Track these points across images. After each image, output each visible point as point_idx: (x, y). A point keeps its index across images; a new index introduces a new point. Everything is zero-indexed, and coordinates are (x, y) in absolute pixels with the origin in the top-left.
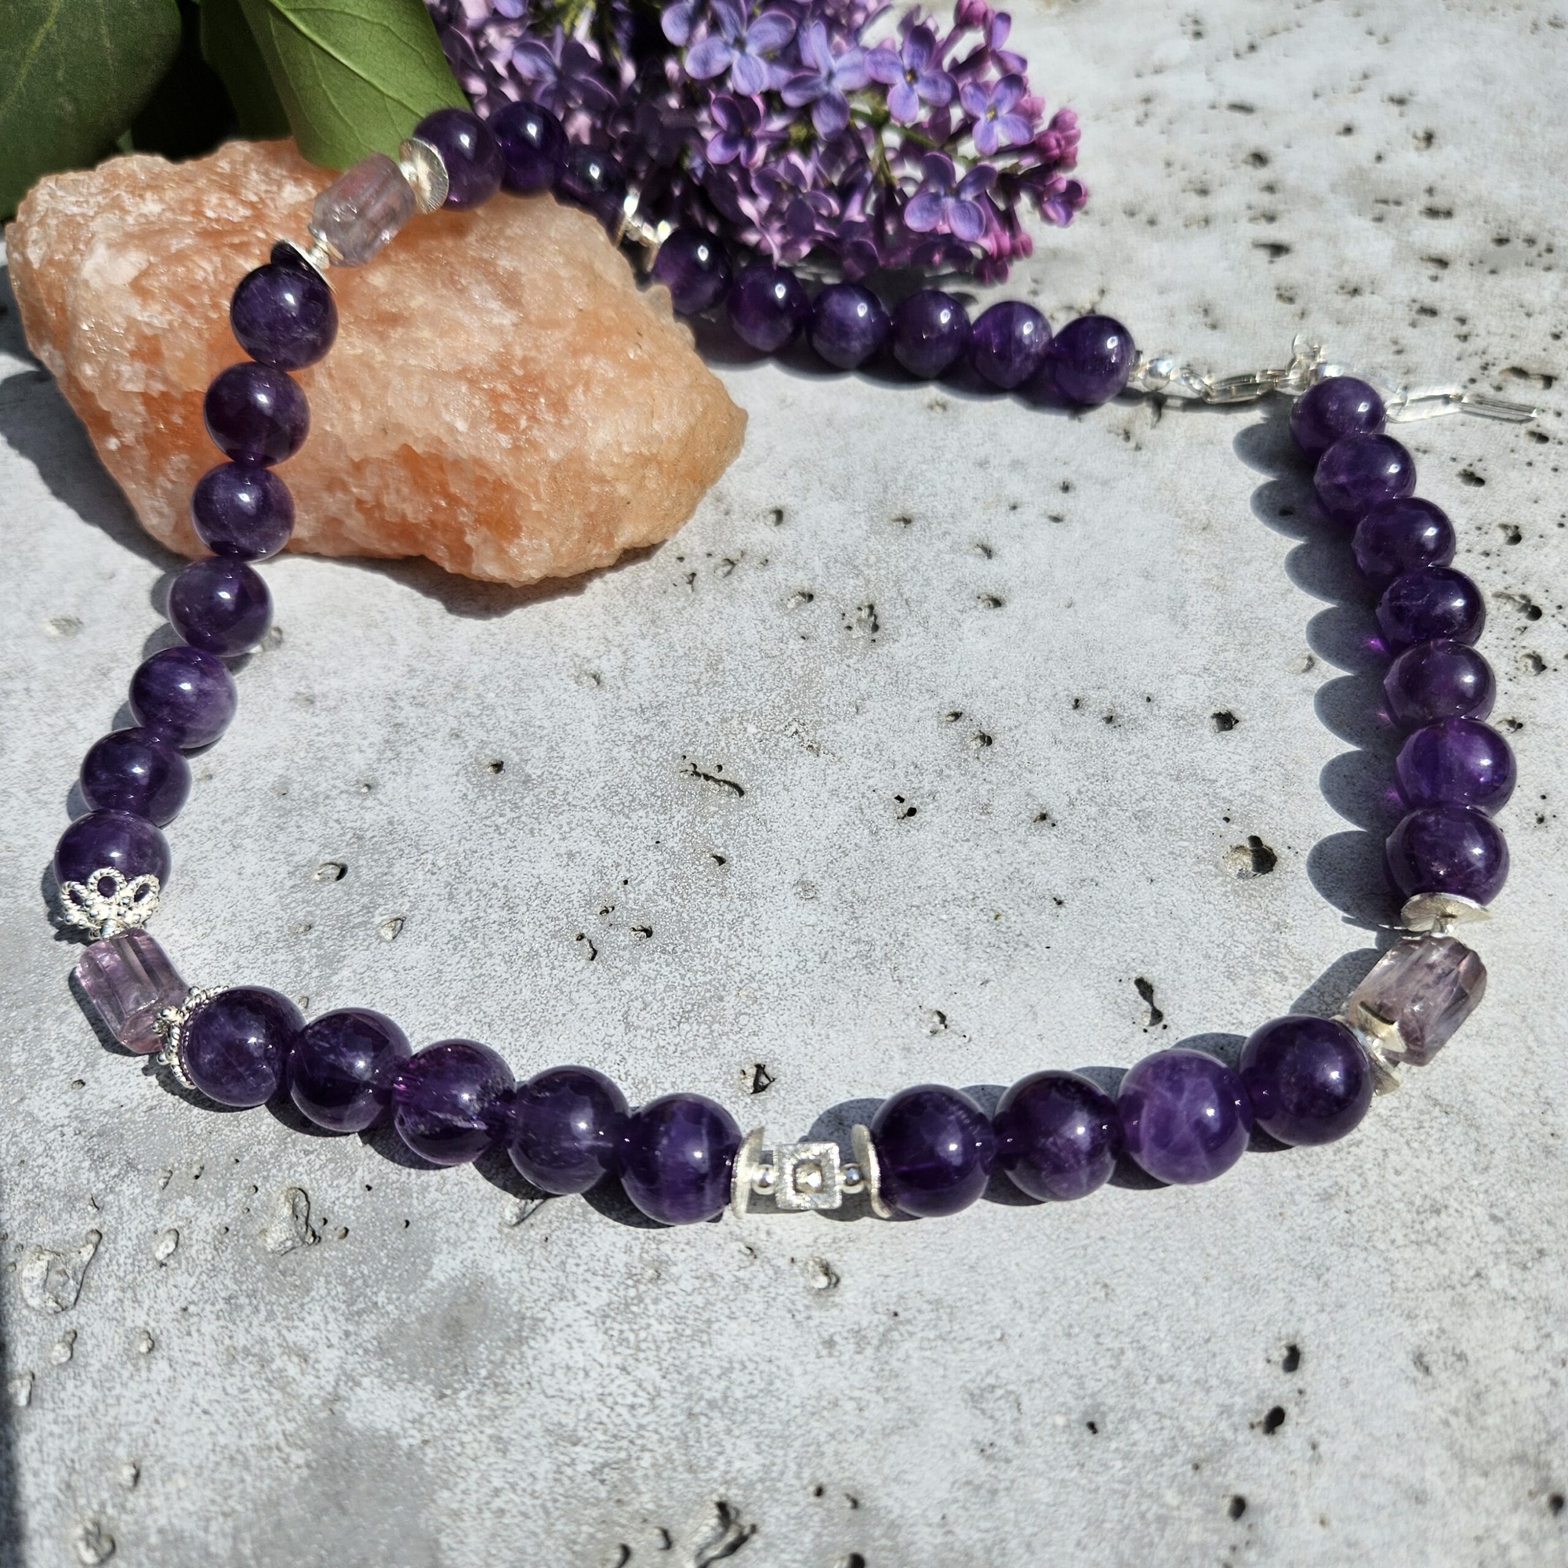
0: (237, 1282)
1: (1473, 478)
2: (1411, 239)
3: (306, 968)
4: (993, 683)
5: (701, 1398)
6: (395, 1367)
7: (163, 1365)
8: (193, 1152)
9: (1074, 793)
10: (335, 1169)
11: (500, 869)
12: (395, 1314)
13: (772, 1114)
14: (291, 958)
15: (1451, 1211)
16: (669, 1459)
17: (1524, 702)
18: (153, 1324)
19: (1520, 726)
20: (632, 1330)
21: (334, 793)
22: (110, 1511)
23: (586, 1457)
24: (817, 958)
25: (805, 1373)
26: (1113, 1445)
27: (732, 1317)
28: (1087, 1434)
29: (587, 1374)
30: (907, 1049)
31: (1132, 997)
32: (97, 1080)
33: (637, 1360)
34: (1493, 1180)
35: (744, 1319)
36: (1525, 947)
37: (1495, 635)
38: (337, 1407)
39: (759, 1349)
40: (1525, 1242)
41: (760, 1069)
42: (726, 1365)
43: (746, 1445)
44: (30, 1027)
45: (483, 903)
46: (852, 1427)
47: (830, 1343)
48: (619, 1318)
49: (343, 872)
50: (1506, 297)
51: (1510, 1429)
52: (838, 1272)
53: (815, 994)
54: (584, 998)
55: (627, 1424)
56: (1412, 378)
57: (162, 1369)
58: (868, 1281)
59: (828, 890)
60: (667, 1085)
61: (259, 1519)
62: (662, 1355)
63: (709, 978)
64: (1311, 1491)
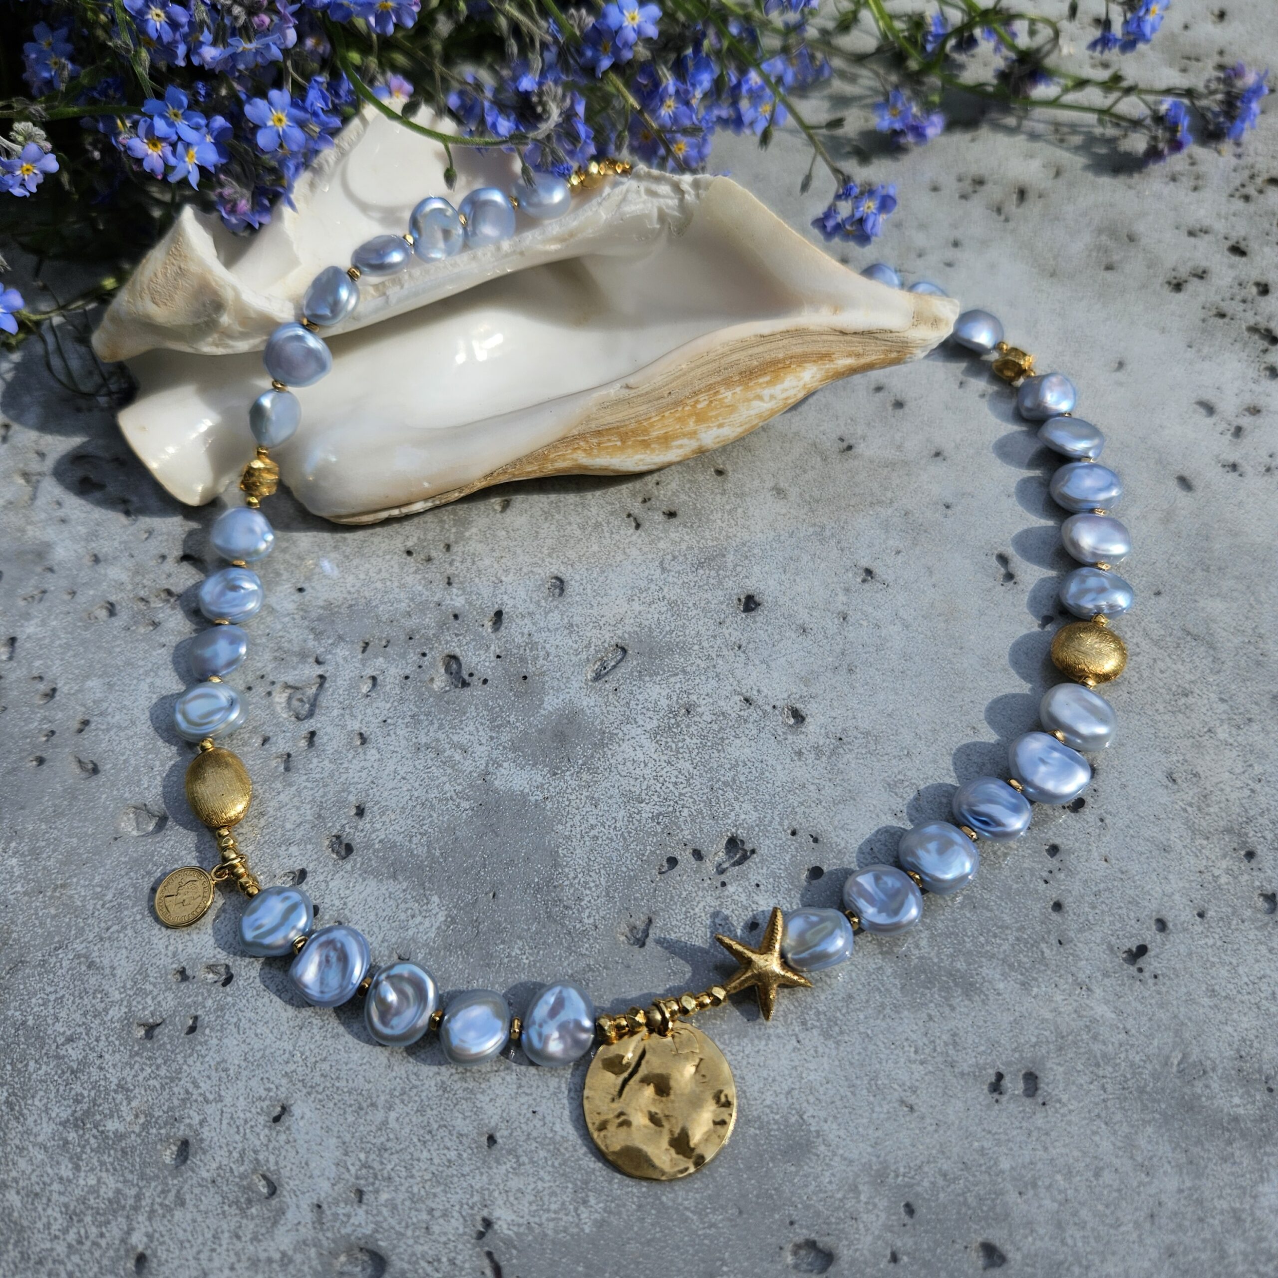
0: (417, 707)
1: (1237, 250)
3: (447, 526)
4: (905, 370)
5: (719, 780)
6: (524, 757)
7: (374, 751)
8: (382, 632)
9: (958, 441)
10: (474, 646)
12: (522, 727)
13: (759, 624)
14: (436, 519)
15: (1195, 695)
16: (700, 812)
17: (1262, 398)
18: (365, 729)
19: (1259, 411)
20: (673, 742)
22: (347, 829)
23: (648, 810)
24: (787, 534)
25: (784, 769)
27: (737, 737)
29: (646, 765)
30: (847, 590)
31: (994, 565)
32: (313, 588)
33: (677, 758)
34: (1222, 679)
35: (744, 738)
37: (1246, 354)
38: (488, 778)
39: (754, 755)
40: (1240, 714)
41: (750, 598)
42: (733, 762)
43: (747, 806)
46: (814, 799)
47: (800, 753)
48: (665, 735)
51: (1224, 815)
52: (803, 714)
53: (787, 556)
54: (634, 552)
55: (674, 793)
56: (1200, 182)
57: (372, 754)
58: (822, 720)
59: (793, 493)
60: (690, 605)
61: (443, 837)
62: (693, 756)
63: (715, 543)
64: (1100, 843)
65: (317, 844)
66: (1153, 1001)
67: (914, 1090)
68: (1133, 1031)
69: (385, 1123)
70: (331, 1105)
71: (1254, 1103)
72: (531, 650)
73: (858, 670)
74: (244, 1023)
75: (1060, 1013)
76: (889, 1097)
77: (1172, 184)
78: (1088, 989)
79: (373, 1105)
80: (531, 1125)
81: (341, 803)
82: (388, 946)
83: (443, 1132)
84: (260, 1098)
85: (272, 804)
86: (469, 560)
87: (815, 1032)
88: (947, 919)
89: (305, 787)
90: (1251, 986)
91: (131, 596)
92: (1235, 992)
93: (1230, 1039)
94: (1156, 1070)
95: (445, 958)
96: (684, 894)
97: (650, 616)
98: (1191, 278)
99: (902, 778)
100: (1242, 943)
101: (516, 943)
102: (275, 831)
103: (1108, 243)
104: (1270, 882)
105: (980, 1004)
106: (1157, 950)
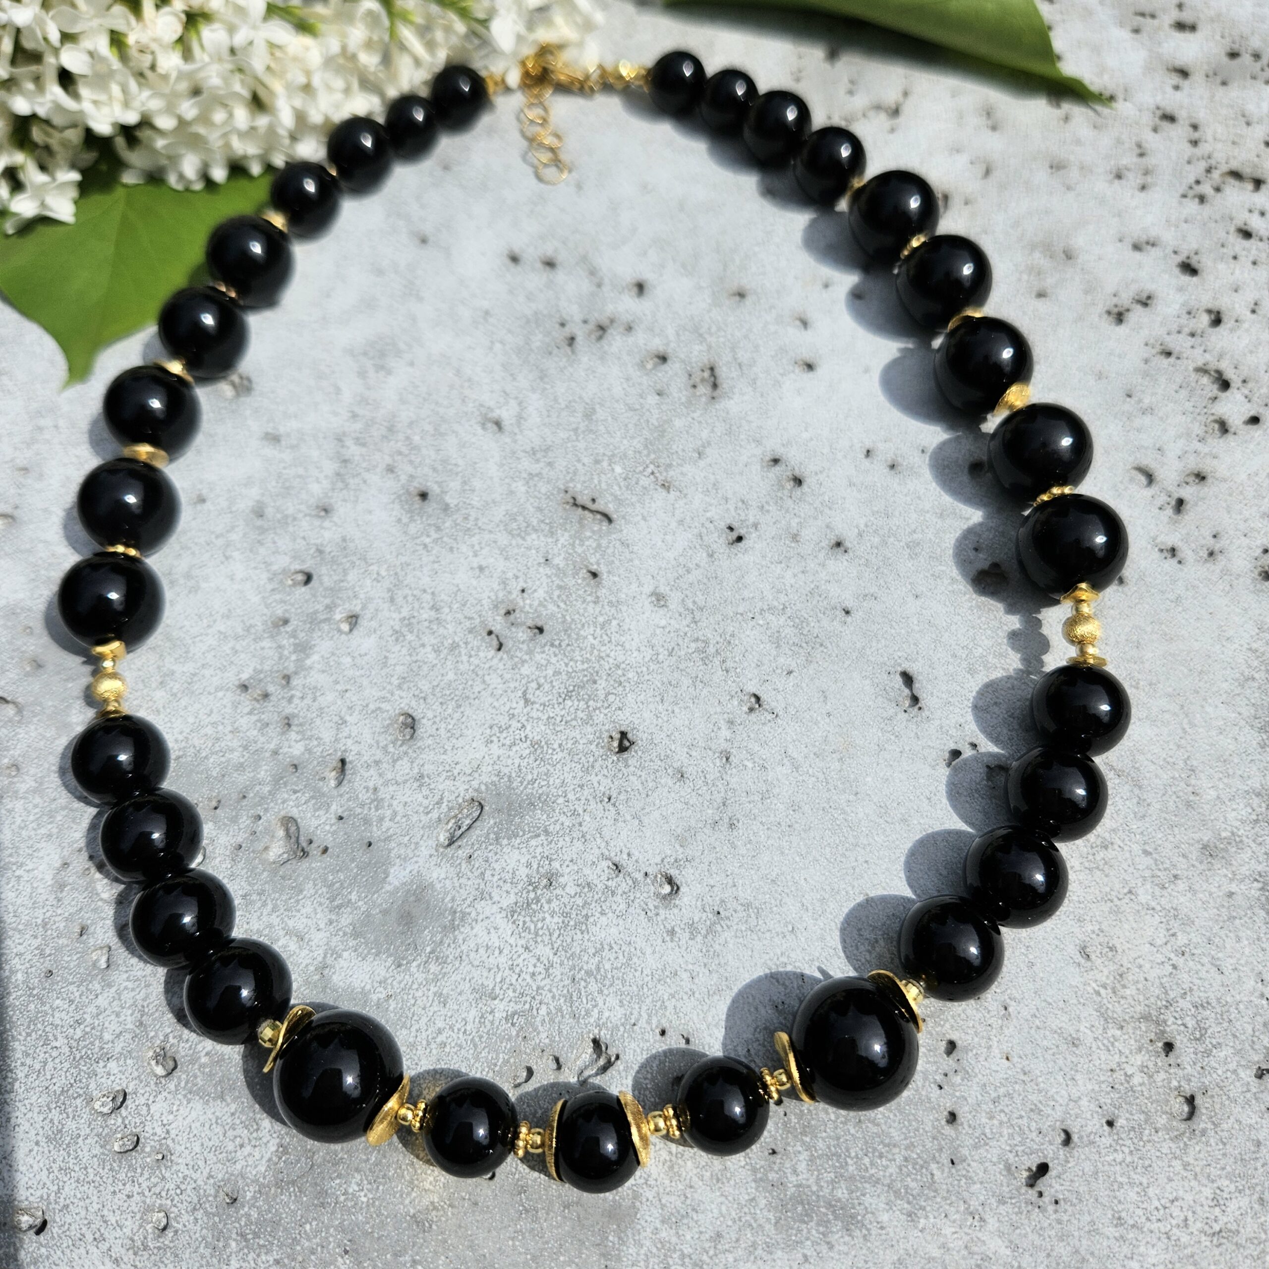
0: (250, 884)
1: (1189, 268)
2: (1160, 50)
3: (286, 652)
4: (805, 435)
5: (581, 969)
6: (366, 944)
8: (212, 790)
9: (862, 526)
10: (314, 805)
11: (428, 579)
12: (364, 908)
13: (632, 769)
14: (274, 645)
15: (1116, 847)
16: (560, 1010)
17: (1208, 460)
19: (1203, 478)
20: (532, 921)
21: (300, 515)
22: (171, 1040)
23: (502, 1008)
24: (666, 653)
25: (654, 952)
27: (603, 913)
29: (500, 952)
30: (731, 722)
31: (897, 686)
33: (536, 942)
34: (1147, 825)
35: (610, 915)
36: (1189, 653)
37: (1191, 404)
38: (326, 972)
39: (622, 936)
40: (1165, 869)
41: (623, 735)
42: (599, 946)
43: (613, 1001)
45: (416, 605)
46: (687, 990)
47: (672, 932)
48: (523, 913)
49: (308, 578)
50: (1232, 107)
51: (1141, 998)
52: (678, 883)
53: (665, 680)
54: (494, 680)
55: (531, 986)
56: (1149, 179)
58: (699, 889)
59: (675, 599)
60: (556, 746)
62: (554, 939)
63: (586, 665)
64: (1001, 1038)
65: (137, 1059)
66: (1053, 1233)
73: (740, 825)
75: (948, 1250)
77: (1116, 181)
78: (981, 1219)
82: (215, 1183)
85: (89, 1010)
86: (310, 696)
88: (830, 1137)
89: (126, 988)
90: (1162, 1212)
92: (1143, 1219)
95: (275, 1196)
96: (540, 1112)
98: (1134, 306)
99: (785, 960)
100: (1154, 1158)
101: (353, 1177)
102: (92, 1043)
103: (1042, 262)
104: (1190, 1080)
105: (861, 1240)
106: (1060, 1168)
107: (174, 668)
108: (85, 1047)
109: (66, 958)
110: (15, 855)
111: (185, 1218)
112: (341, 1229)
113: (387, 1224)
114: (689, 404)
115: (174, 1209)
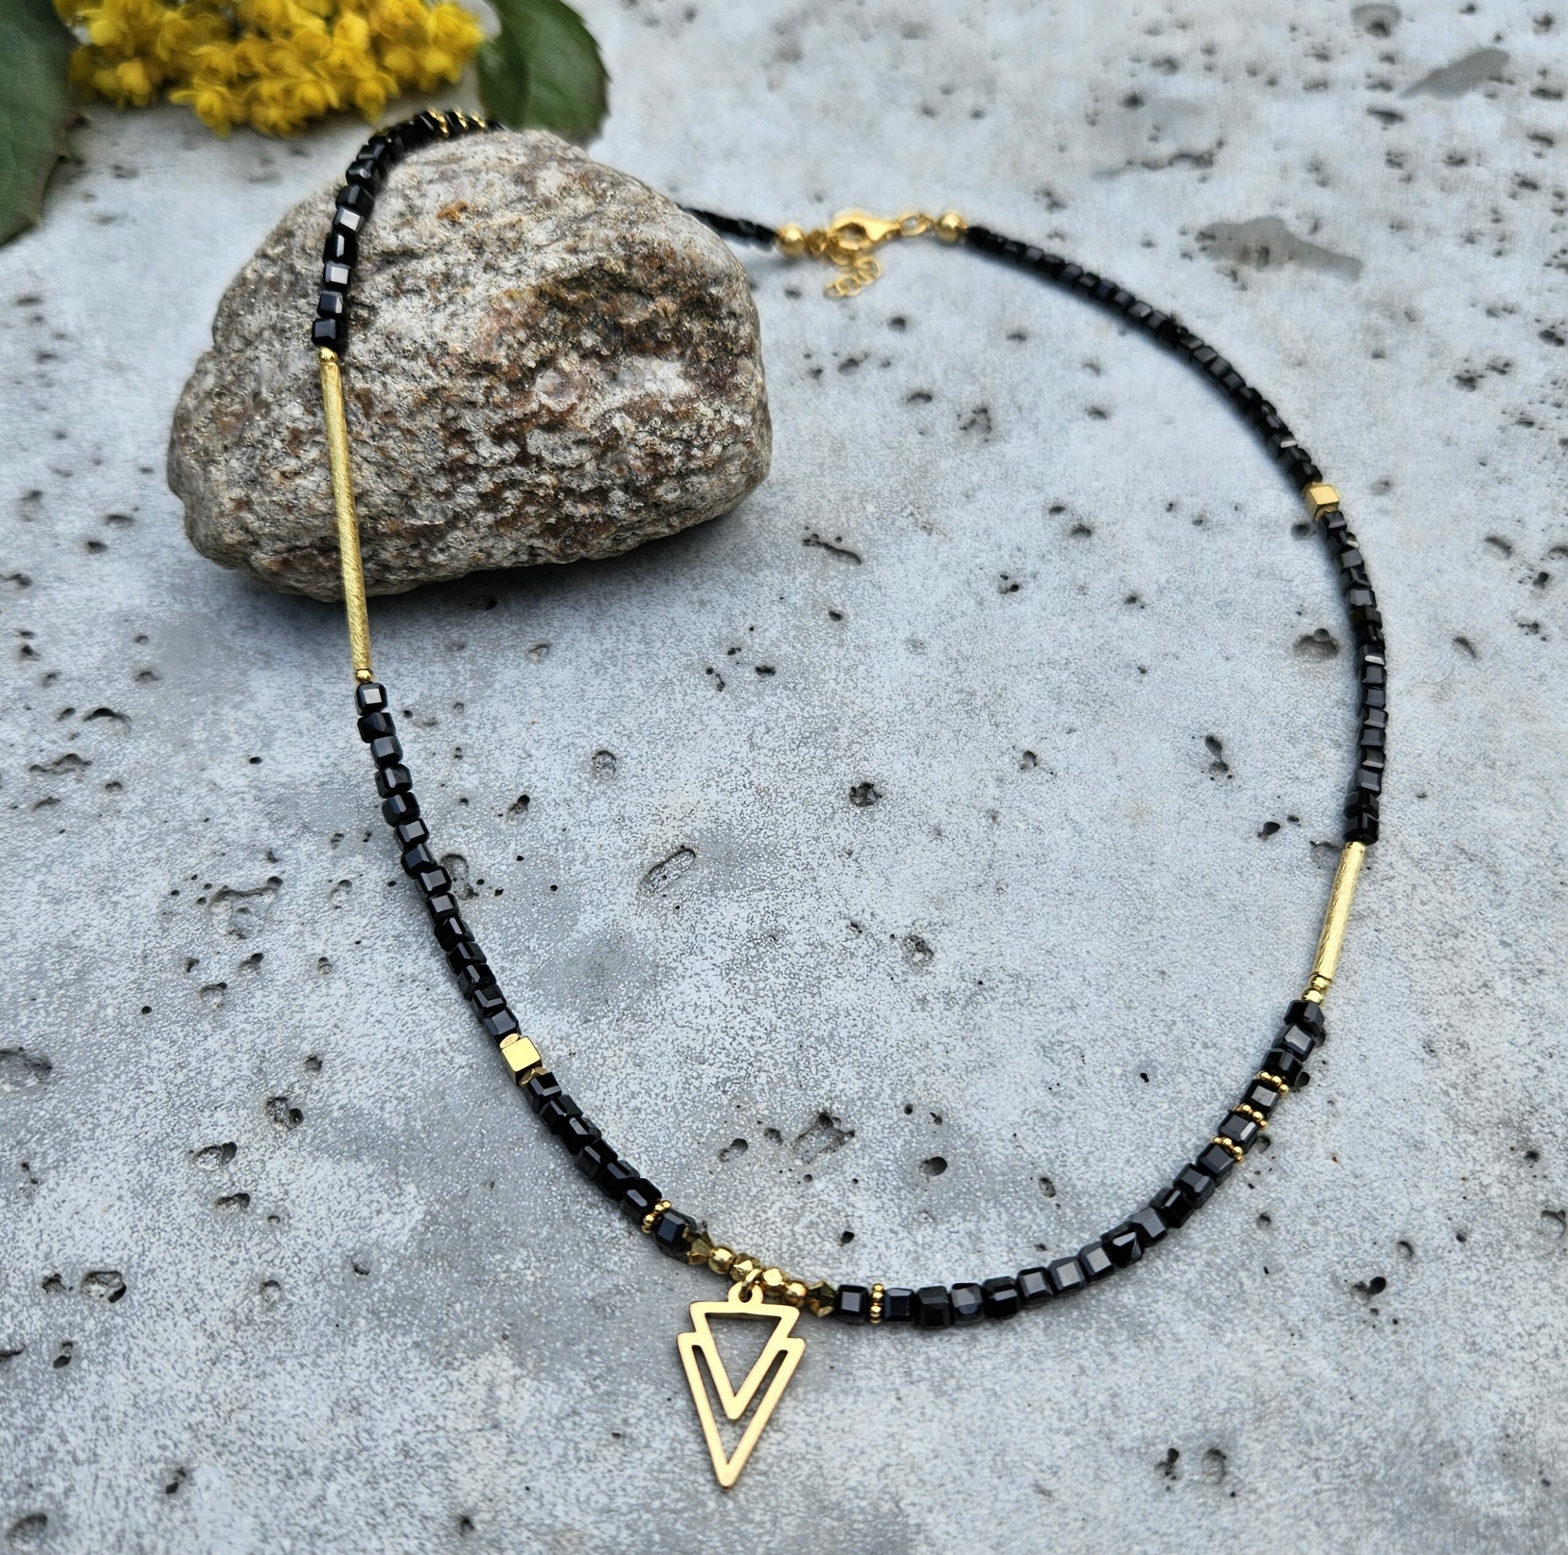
0: (404, 924)
1: (1553, 337)
2: (1520, 117)
3: (461, 679)
4: (1096, 485)
5: (811, 1034)
6: (544, 996)
7: (340, 984)
8: (362, 820)
9: (1163, 582)
10: (488, 842)
11: (635, 610)
12: (545, 956)
13: (878, 823)
14: (445, 670)
15: (1467, 935)
16: (782, 1078)
18: (331, 952)
20: (752, 981)
22: (297, 1090)
23: (711, 1074)
24: (923, 703)
25: (901, 1021)
26: (1162, 1091)
27: (839, 976)
28: (1140, 1082)
29: (712, 1012)
30: (1000, 780)
31: (1202, 752)
32: (273, 758)
33: (756, 1003)
34: (1505, 914)
35: (848, 978)
36: (1555, 734)
39: (861, 1001)
40: (1528, 963)
41: (868, 787)
42: (832, 1011)
43: (848, 1072)
44: (209, 712)
45: (620, 637)
46: (940, 1064)
48: (741, 971)
49: (492, 603)
51: (1500, 1101)
52: (932, 948)
53: (921, 731)
54: (714, 721)
55: (747, 1051)
56: (1507, 245)
57: (338, 987)
58: (958, 956)
59: (935, 648)
60: (787, 795)
61: (428, 1104)
62: (778, 1001)
63: (825, 711)
64: (1327, 1136)
65: (253, 1109)
66: (1391, 1356)
67: (1054, 1471)
68: (1361, 1397)
69: (321, 1498)
70: (249, 1471)
71: (1522, 1500)
72: (565, 851)
73: (1009, 890)
74: (136, 1355)
75: (1261, 1369)
76: (1019, 1480)
77: (1468, 245)
78: (1301, 1336)
79: (307, 1472)
80: (523, 1505)
81: (288, 1054)
82: (342, 1253)
83: (402, 1513)
84: (152, 1458)
85: (195, 1053)
86: (489, 726)
87: (923, 1386)
89: (243, 1030)
90: (1526, 1338)
91: (24, 762)
92: (1503, 1346)
93: (1494, 1411)
94: (1389, 1452)
95: (418, 1270)
96: (754, 1190)
97: (730, 808)
98: (1489, 372)
99: (1062, 1038)
100: (1516, 1279)
101: (518, 1252)
102: (197, 1090)
103: (1380, 322)
104: (1559, 1195)
105: (1152, 1352)
106: (1400, 1285)
107: (324, 688)
108: (187, 1093)
109: (169, 995)
110: (112, 880)
111: (303, 1290)
112: (501, 1310)
113: (559, 1308)
114: (957, 445)
115: (292, 1281)
